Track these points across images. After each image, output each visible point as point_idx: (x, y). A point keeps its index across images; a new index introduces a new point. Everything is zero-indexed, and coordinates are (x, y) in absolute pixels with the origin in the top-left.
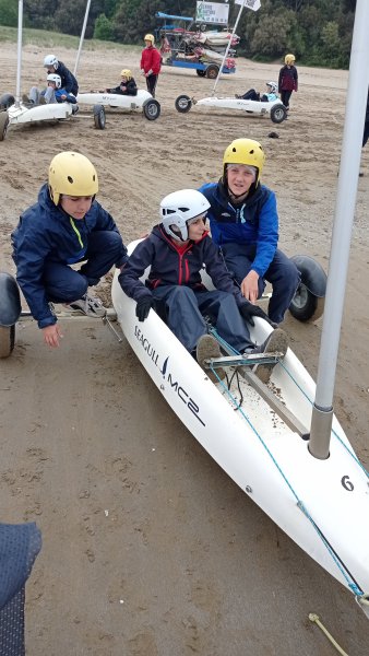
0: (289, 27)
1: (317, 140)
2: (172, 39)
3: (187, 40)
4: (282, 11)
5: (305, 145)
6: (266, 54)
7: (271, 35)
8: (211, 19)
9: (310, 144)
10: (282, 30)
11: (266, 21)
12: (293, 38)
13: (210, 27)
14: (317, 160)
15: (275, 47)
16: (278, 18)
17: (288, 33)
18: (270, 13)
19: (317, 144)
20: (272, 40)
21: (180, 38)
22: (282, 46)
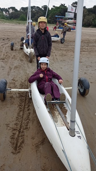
0: (93, 18)
1: (91, 46)
2: (59, 22)
3: (63, 22)
4: (91, 15)
5: (87, 47)
6: (87, 25)
7: (88, 20)
8: (69, 17)
9: (89, 47)
10: (91, 19)
11: (87, 17)
12: (94, 21)
13: (69, 19)
14: (88, 51)
15: (89, 23)
16: (90, 16)
17: (93, 20)
18: (88, 15)
19: (90, 47)
20: (88, 22)
21: (61, 22)
22: (91, 23)
